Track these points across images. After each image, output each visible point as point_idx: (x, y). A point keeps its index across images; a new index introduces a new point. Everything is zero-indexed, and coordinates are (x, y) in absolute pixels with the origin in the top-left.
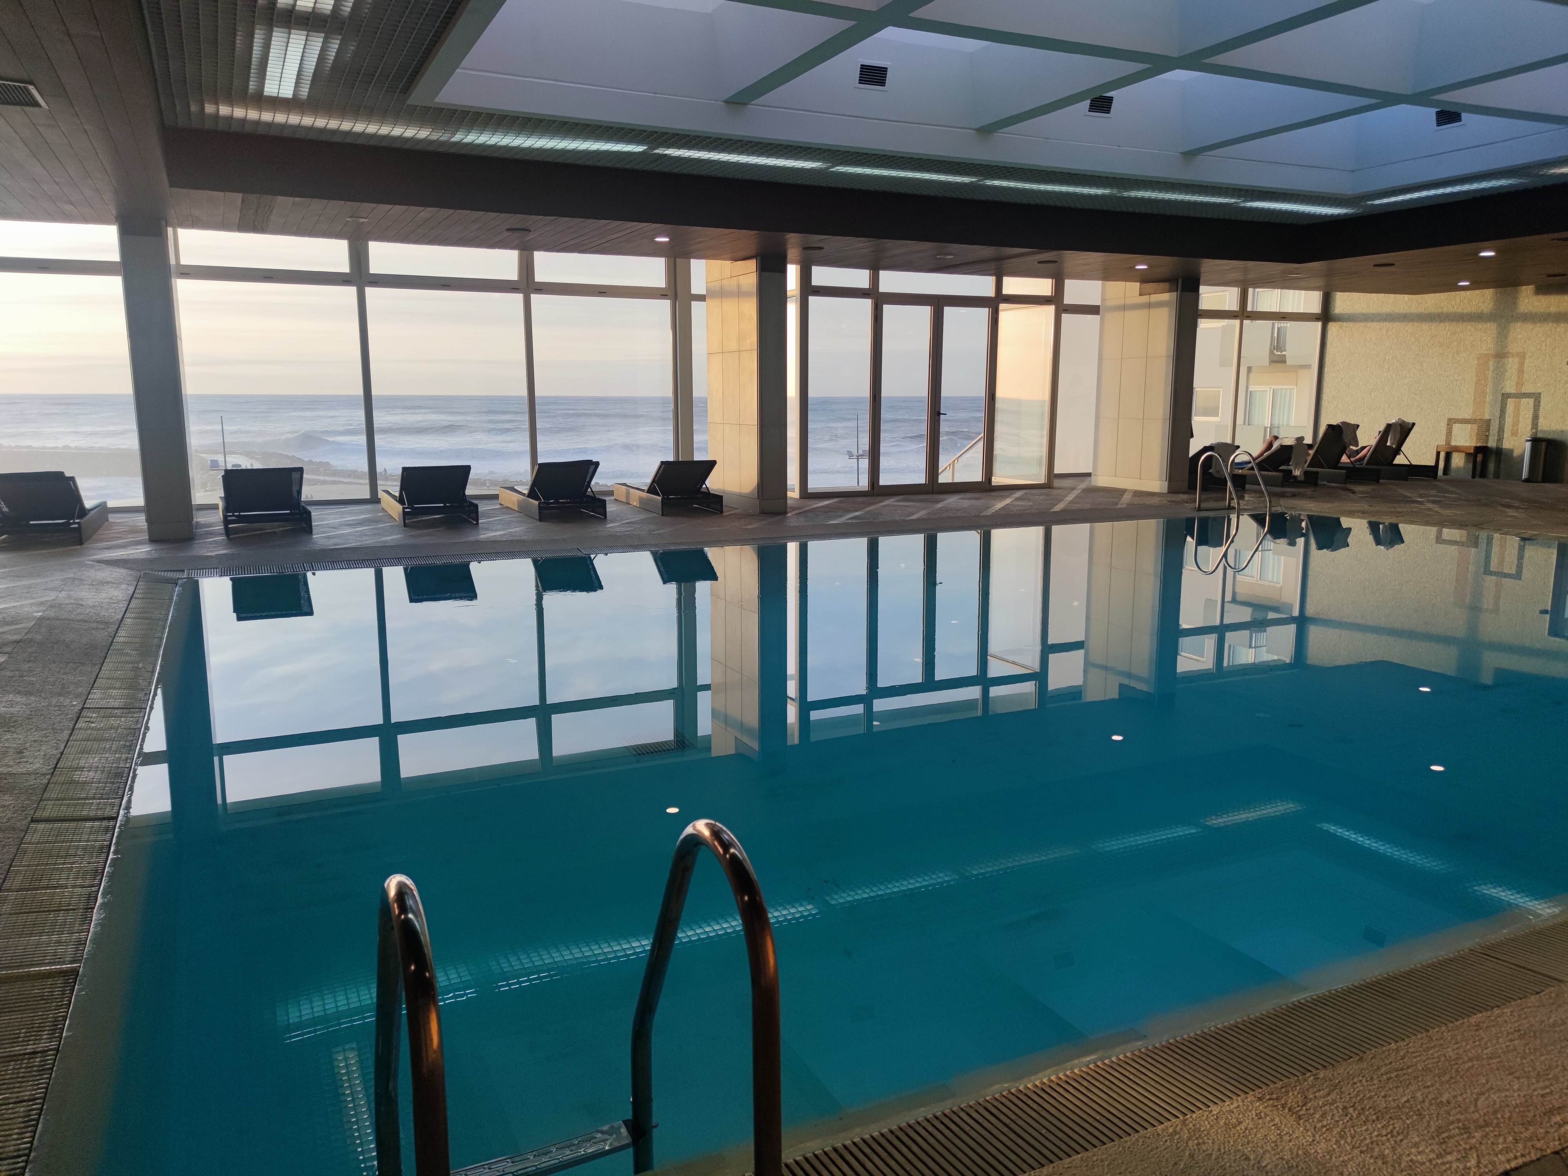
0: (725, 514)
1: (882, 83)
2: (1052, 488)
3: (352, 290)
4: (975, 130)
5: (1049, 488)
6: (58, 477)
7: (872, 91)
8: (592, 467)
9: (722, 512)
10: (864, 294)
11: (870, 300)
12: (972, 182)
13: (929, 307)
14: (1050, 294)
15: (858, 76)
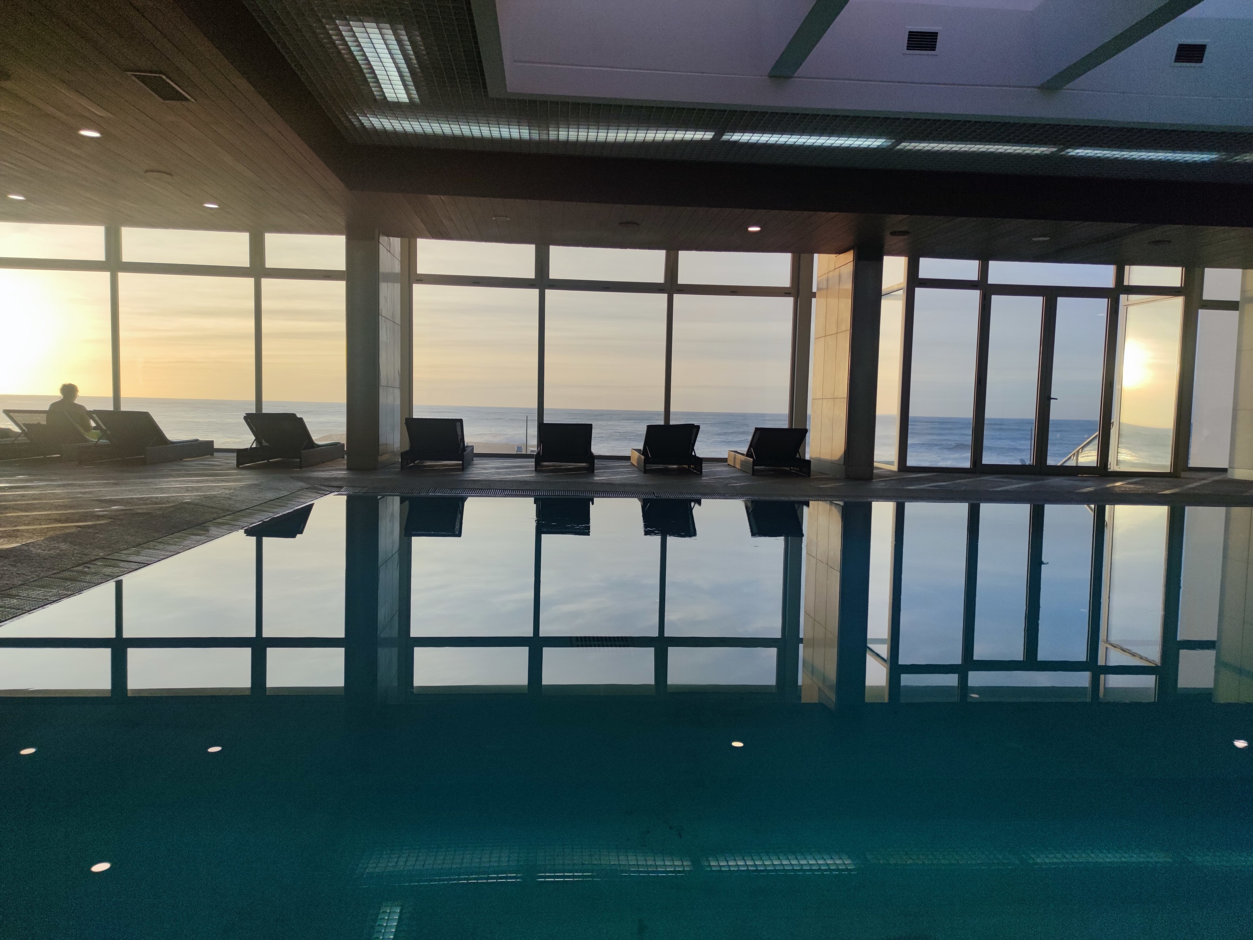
0: (811, 477)
1: (933, 48)
2: (1180, 477)
3: (536, 292)
4: (1038, 88)
5: (1176, 477)
6: (291, 418)
7: (921, 56)
8: (695, 430)
9: (809, 476)
10: (972, 286)
11: (979, 291)
12: (1052, 153)
13: (1042, 298)
14: (1179, 285)
15: (906, 42)
